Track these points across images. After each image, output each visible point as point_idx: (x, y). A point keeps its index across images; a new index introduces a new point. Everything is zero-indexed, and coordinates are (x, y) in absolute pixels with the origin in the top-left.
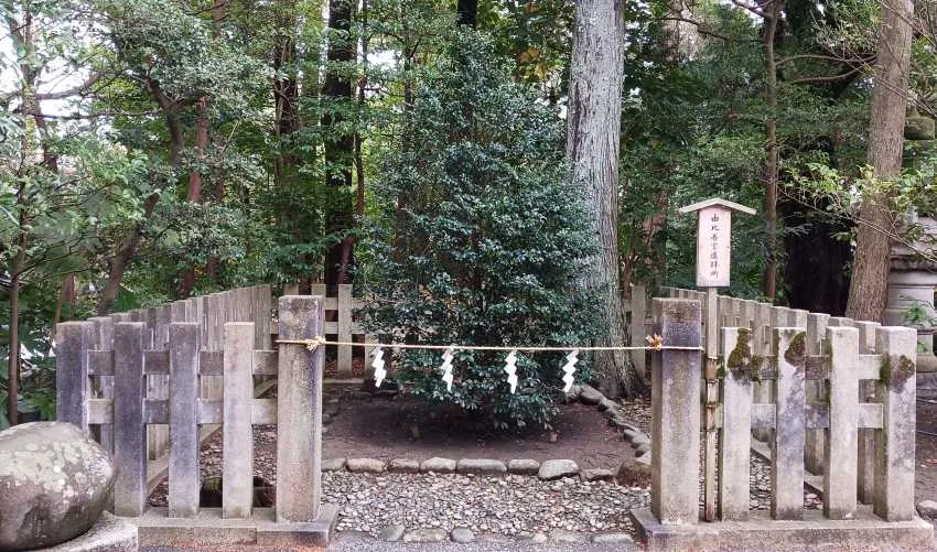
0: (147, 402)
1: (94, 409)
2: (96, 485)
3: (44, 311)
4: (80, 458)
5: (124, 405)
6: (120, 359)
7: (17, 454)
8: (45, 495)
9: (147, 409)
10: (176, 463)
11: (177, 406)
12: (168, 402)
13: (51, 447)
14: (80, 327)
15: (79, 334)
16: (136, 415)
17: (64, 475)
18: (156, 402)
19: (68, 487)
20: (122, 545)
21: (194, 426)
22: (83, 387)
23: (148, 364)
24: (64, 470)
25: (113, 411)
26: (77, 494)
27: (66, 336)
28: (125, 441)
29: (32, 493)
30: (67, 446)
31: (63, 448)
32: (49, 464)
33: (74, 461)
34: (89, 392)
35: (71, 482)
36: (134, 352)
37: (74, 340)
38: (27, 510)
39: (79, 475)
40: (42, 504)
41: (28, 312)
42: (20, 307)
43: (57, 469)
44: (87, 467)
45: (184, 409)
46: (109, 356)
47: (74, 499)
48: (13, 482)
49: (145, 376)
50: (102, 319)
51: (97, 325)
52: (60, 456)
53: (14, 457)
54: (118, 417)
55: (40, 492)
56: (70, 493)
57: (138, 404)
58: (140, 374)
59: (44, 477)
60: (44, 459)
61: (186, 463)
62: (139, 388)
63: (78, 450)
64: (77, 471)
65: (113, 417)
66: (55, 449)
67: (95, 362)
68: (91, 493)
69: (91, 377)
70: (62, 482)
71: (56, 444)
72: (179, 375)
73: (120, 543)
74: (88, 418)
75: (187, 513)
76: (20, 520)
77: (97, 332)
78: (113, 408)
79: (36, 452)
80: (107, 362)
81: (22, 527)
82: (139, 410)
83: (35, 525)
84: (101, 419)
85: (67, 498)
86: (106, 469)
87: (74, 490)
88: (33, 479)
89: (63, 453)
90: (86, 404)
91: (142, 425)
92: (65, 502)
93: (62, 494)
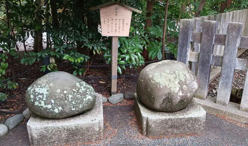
0: (213, 56)
1: (191, 56)
2: (191, 92)
3: (176, 15)
4: (185, 79)
5: (203, 56)
6: (204, 36)
7: (162, 73)
8: (171, 93)
9: (213, 59)
10: (222, 83)
11: (226, 60)
12: (222, 57)
13: (175, 73)
14: (189, 21)
15: (188, 25)
16: (208, 61)
17: (179, 85)
18: (217, 57)
19: (180, 91)
20: (200, 118)
21: (233, 70)
22: (188, 47)
23: (216, 40)
24: (179, 83)
25: (199, 58)
26: (183, 95)
27: (183, 25)
28: (202, 71)
29: (166, 92)
30: (181, 73)
31: (179, 74)
32: (173, 80)
33: (183, 80)
34: (190, 49)
35: (181, 89)
36: (210, 34)
37: (186, 27)
38: (164, 98)
39: (184, 86)
40: (170, 96)
41: (170, 15)
42: (168, 13)
43: (176, 83)
44: (188, 84)
45: (229, 62)
46: (199, 35)
47: (182, 97)
48: (160, 86)
49: (214, 45)
50: (197, 18)
51: (196, 20)
52: (178, 77)
53: (161, 75)
54: (200, 61)
55: (170, 92)
56: (181, 94)
57: (209, 56)
58: (212, 44)
59: (171, 85)
60: (172, 77)
61: (227, 84)
62: (210, 50)
63: (185, 75)
64: (184, 85)
65: (198, 60)
66: (176, 73)
67: (194, 36)
68: (189, 94)
69: (191, 43)
70: (178, 88)
71: (177, 71)
72: (230, 47)
73: (198, 118)
74: (188, 59)
75: (224, 104)
76: (161, 101)
77: (195, 24)
78: (199, 56)
79: (169, 74)
80: (198, 37)
81: (162, 104)
82: (209, 59)
83: (167, 104)
84: (193, 60)
85: (179, 96)
86: (195, 85)
87: (182, 93)
88: (167, 85)
89: (179, 76)
90: (188, 53)
91: (210, 65)
92: (178, 97)
93: (177, 93)
